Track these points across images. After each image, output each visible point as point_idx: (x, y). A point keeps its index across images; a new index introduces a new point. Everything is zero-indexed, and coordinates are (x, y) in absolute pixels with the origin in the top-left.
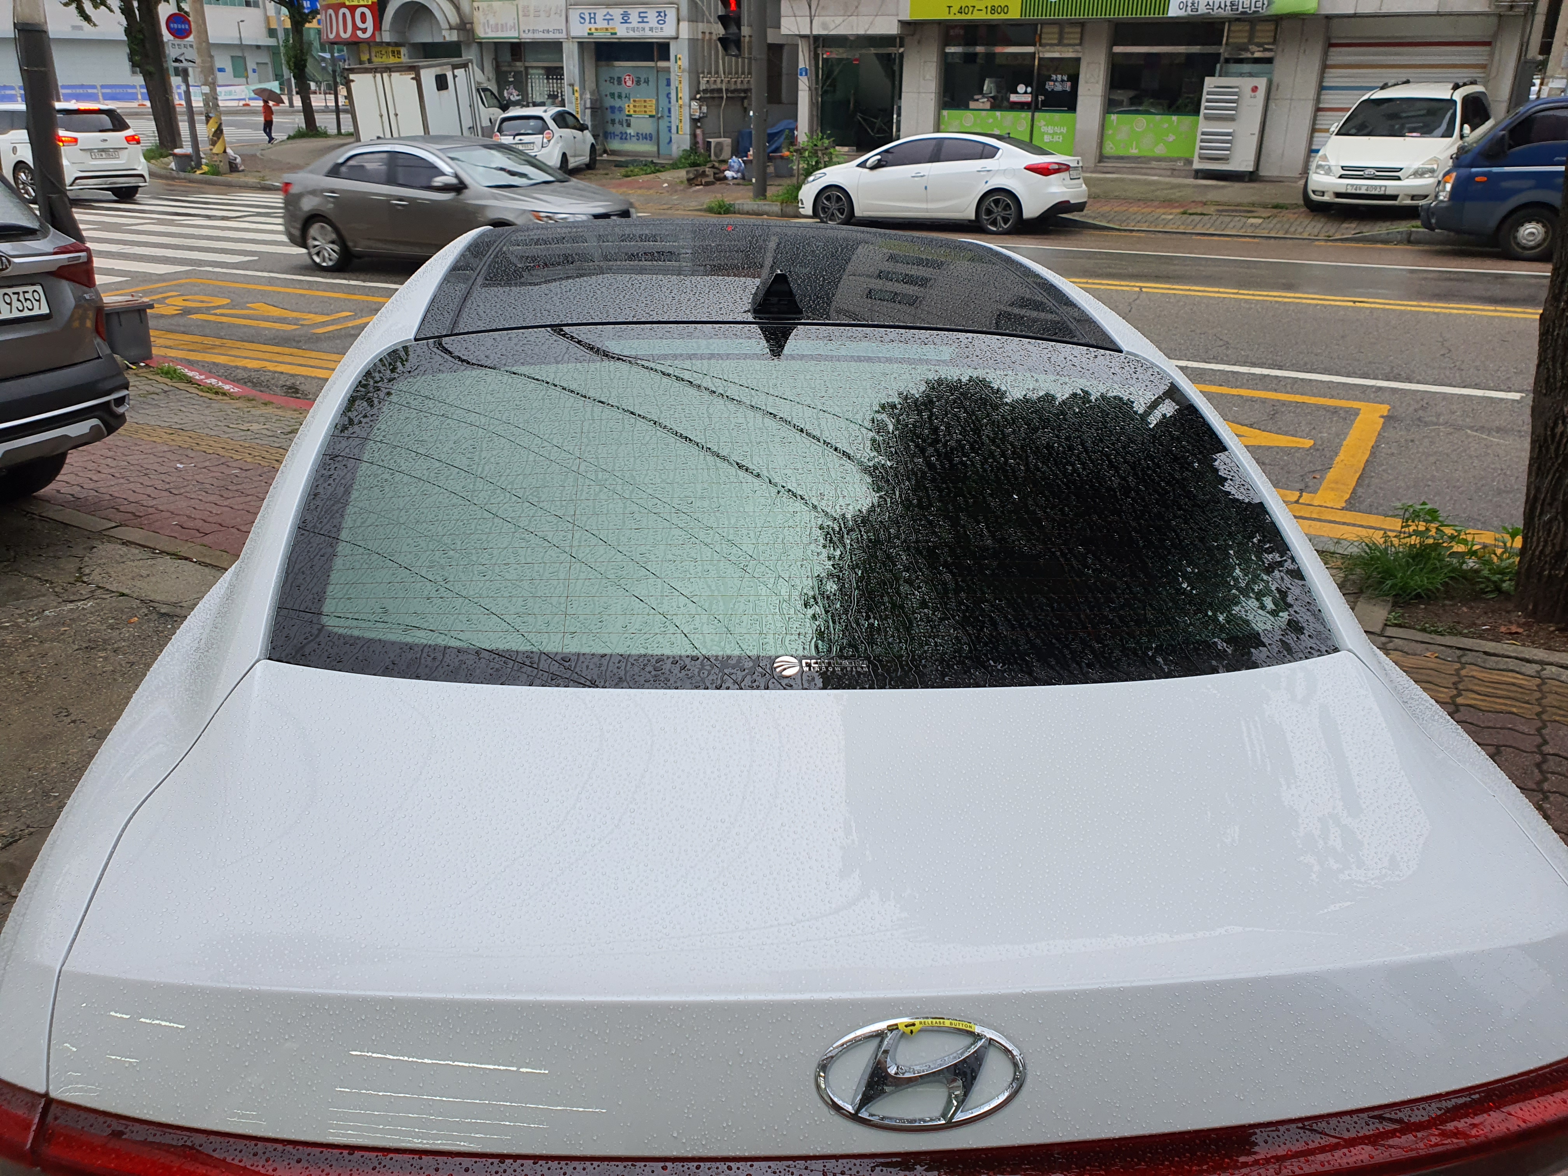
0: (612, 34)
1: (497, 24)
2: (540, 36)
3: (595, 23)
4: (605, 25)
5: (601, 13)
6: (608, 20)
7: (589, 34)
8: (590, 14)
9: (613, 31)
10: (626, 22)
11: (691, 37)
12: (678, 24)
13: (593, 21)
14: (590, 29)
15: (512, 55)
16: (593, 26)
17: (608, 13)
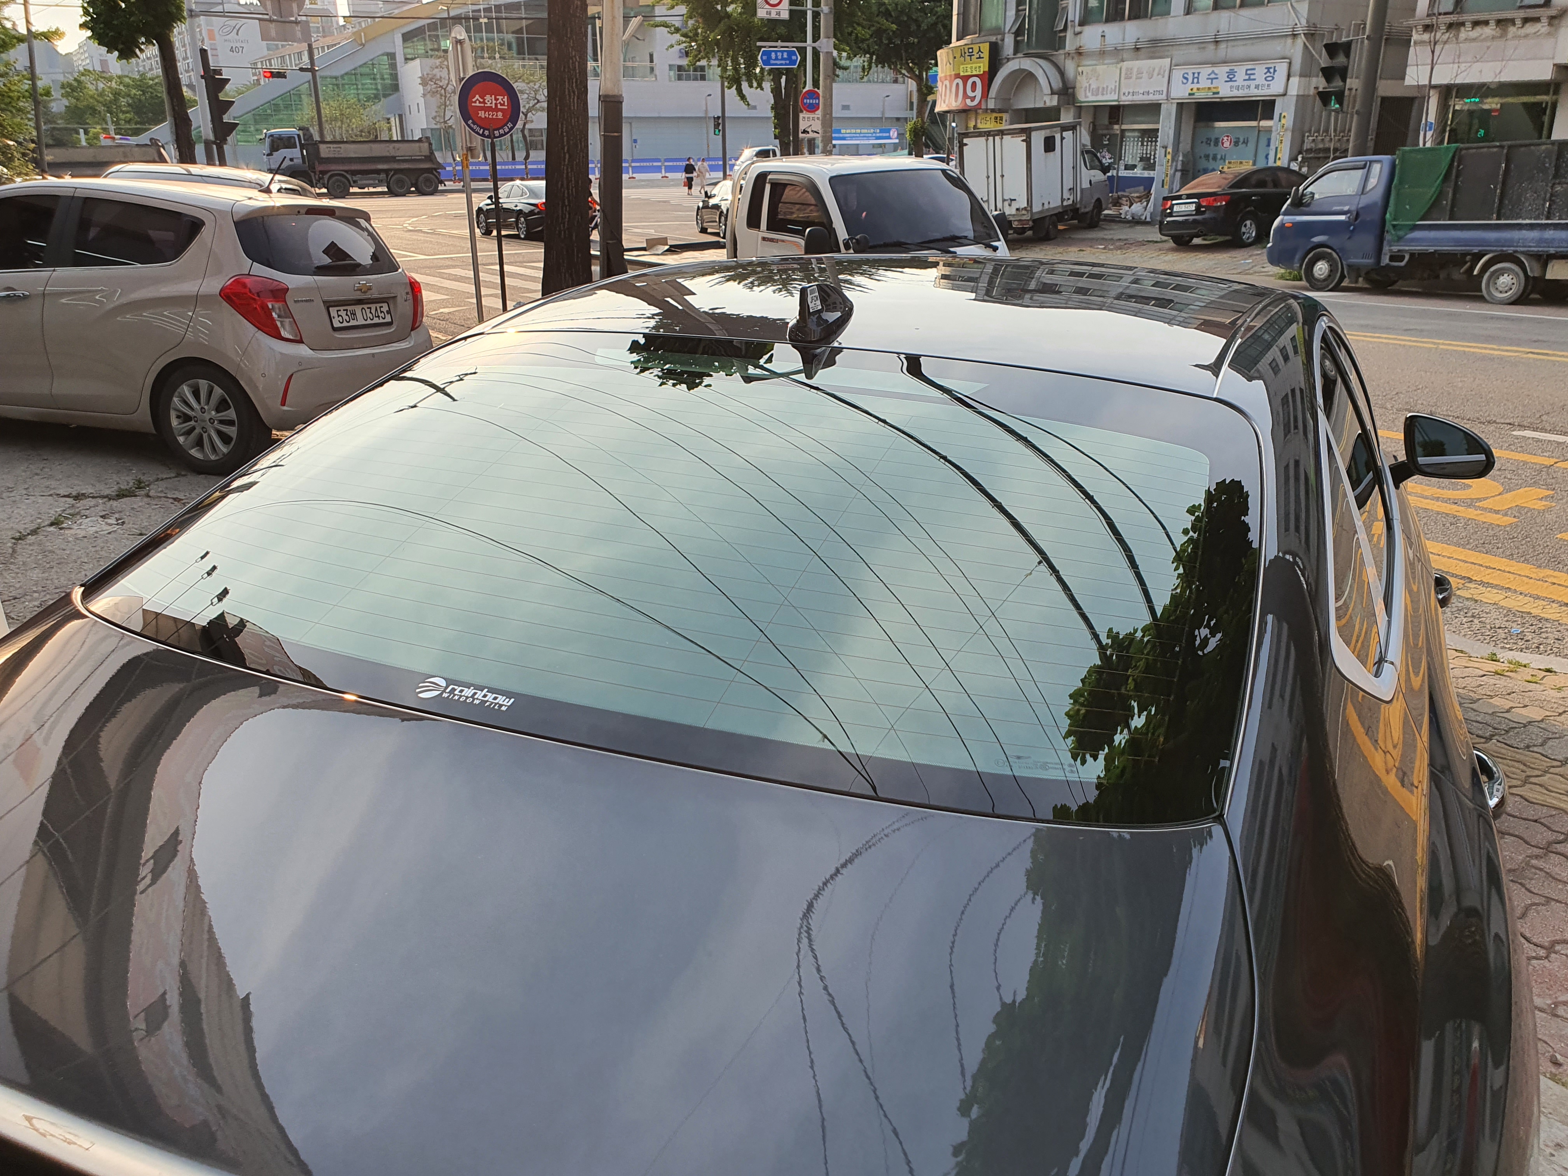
0: (1214, 93)
1: (1098, 88)
2: (1140, 98)
3: (1198, 82)
4: (1208, 84)
5: (1205, 71)
6: (1212, 79)
7: (1190, 94)
8: (1194, 74)
9: (1215, 90)
10: (1231, 80)
11: (1301, 93)
12: (1288, 79)
13: (1196, 80)
14: (1192, 89)
15: (1110, 118)
16: (1195, 86)
17: (1213, 72)
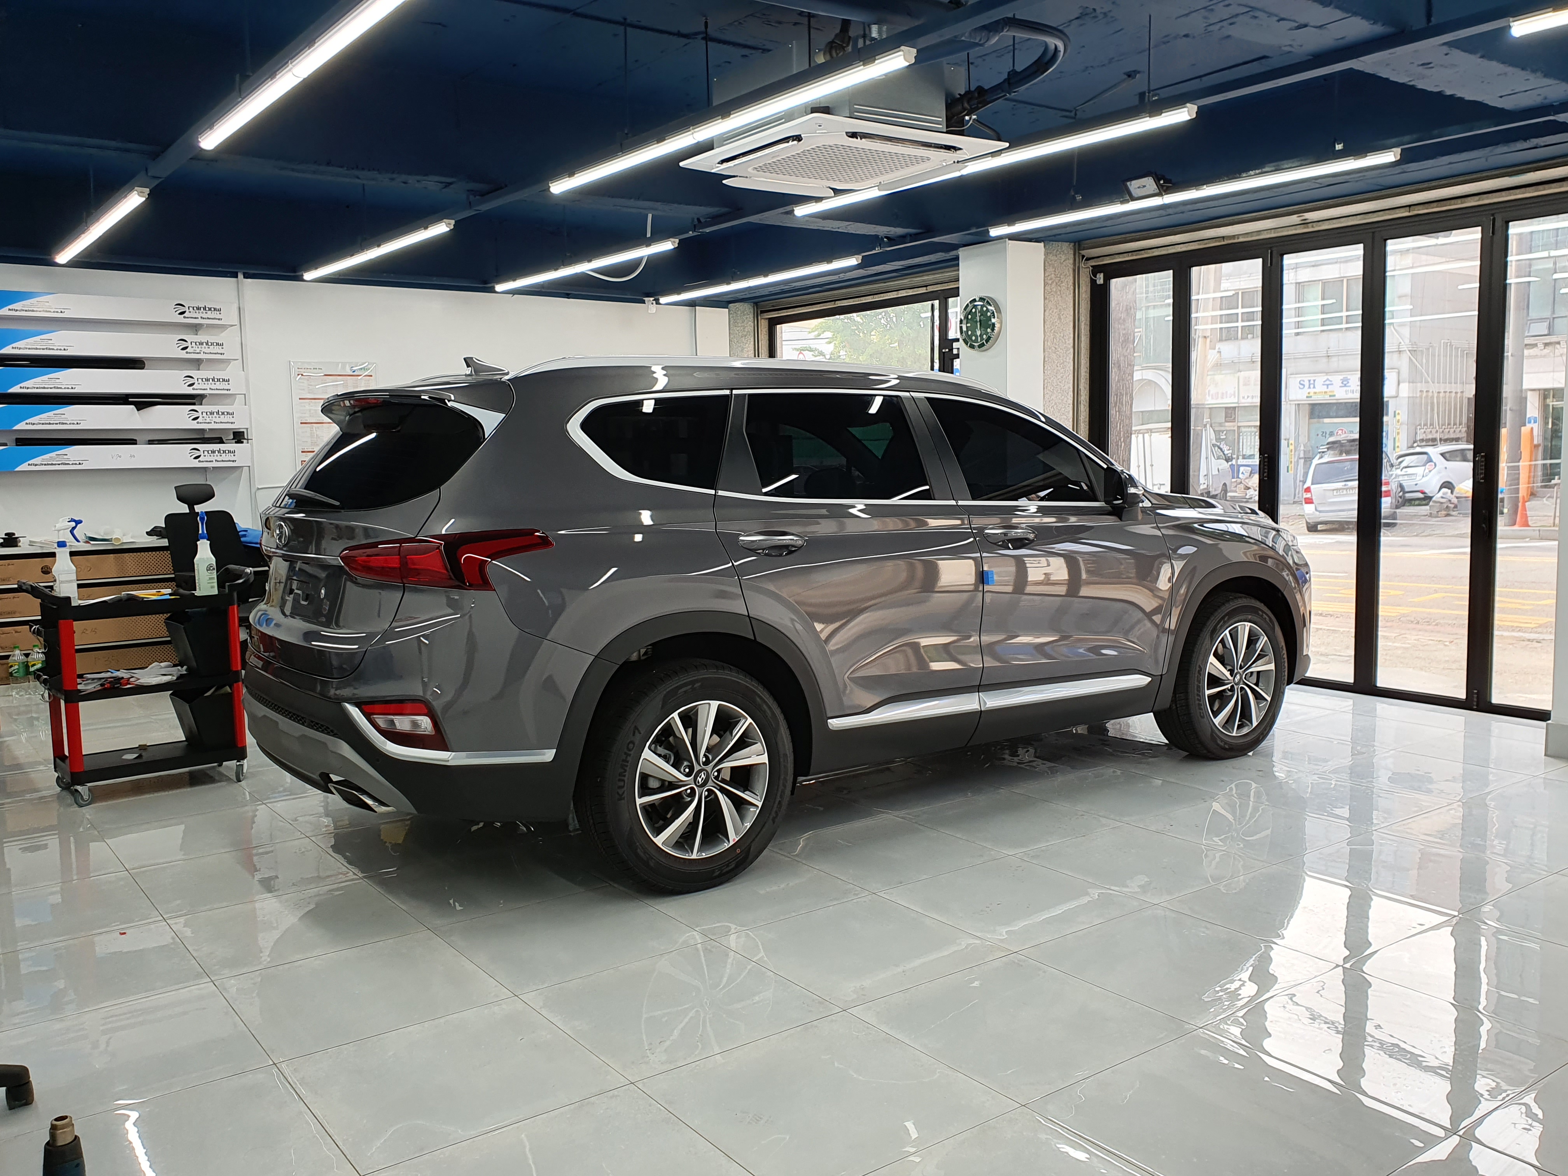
0: (1330, 396)
1: (1219, 394)
3: (1314, 387)
4: (1324, 389)
5: (1320, 379)
6: (1328, 385)
7: (1307, 397)
8: (1309, 381)
9: (1331, 394)
10: (1345, 385)
11: (1411, 395)
12: (1399, 384)
13: (1312, 386)
14: (1309, 393)
16: (1312, 390)
17: (1328, 379)
